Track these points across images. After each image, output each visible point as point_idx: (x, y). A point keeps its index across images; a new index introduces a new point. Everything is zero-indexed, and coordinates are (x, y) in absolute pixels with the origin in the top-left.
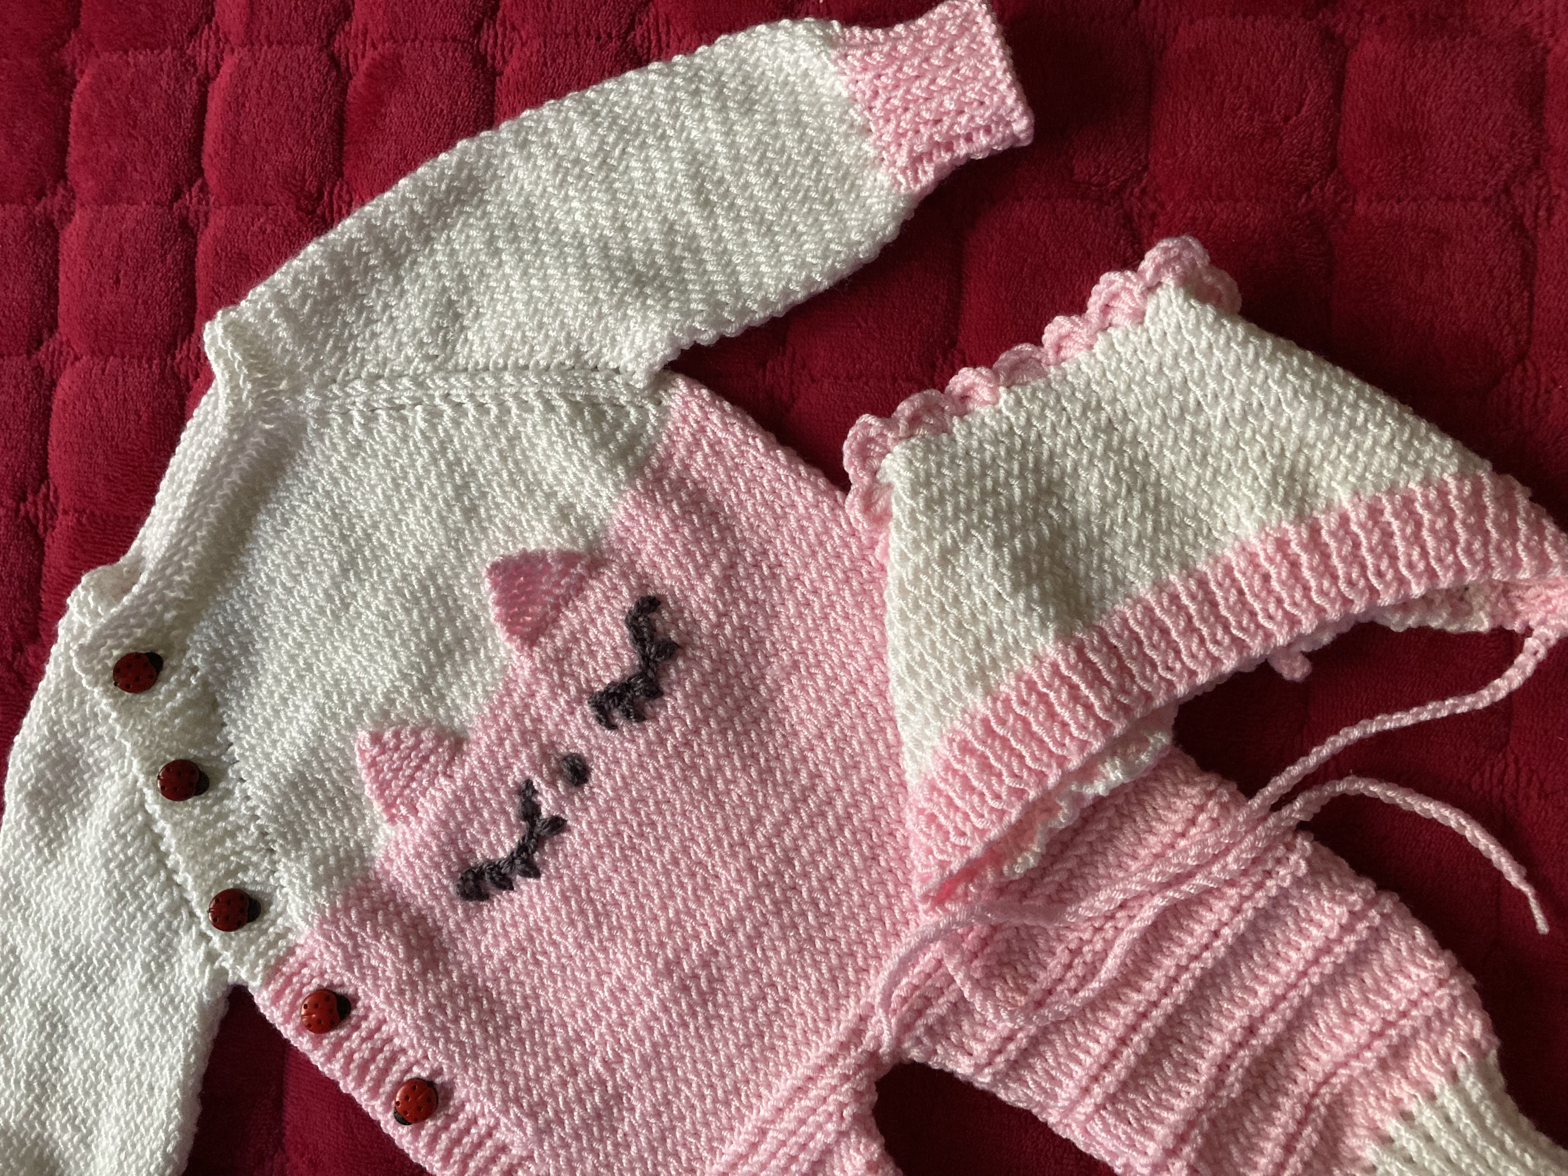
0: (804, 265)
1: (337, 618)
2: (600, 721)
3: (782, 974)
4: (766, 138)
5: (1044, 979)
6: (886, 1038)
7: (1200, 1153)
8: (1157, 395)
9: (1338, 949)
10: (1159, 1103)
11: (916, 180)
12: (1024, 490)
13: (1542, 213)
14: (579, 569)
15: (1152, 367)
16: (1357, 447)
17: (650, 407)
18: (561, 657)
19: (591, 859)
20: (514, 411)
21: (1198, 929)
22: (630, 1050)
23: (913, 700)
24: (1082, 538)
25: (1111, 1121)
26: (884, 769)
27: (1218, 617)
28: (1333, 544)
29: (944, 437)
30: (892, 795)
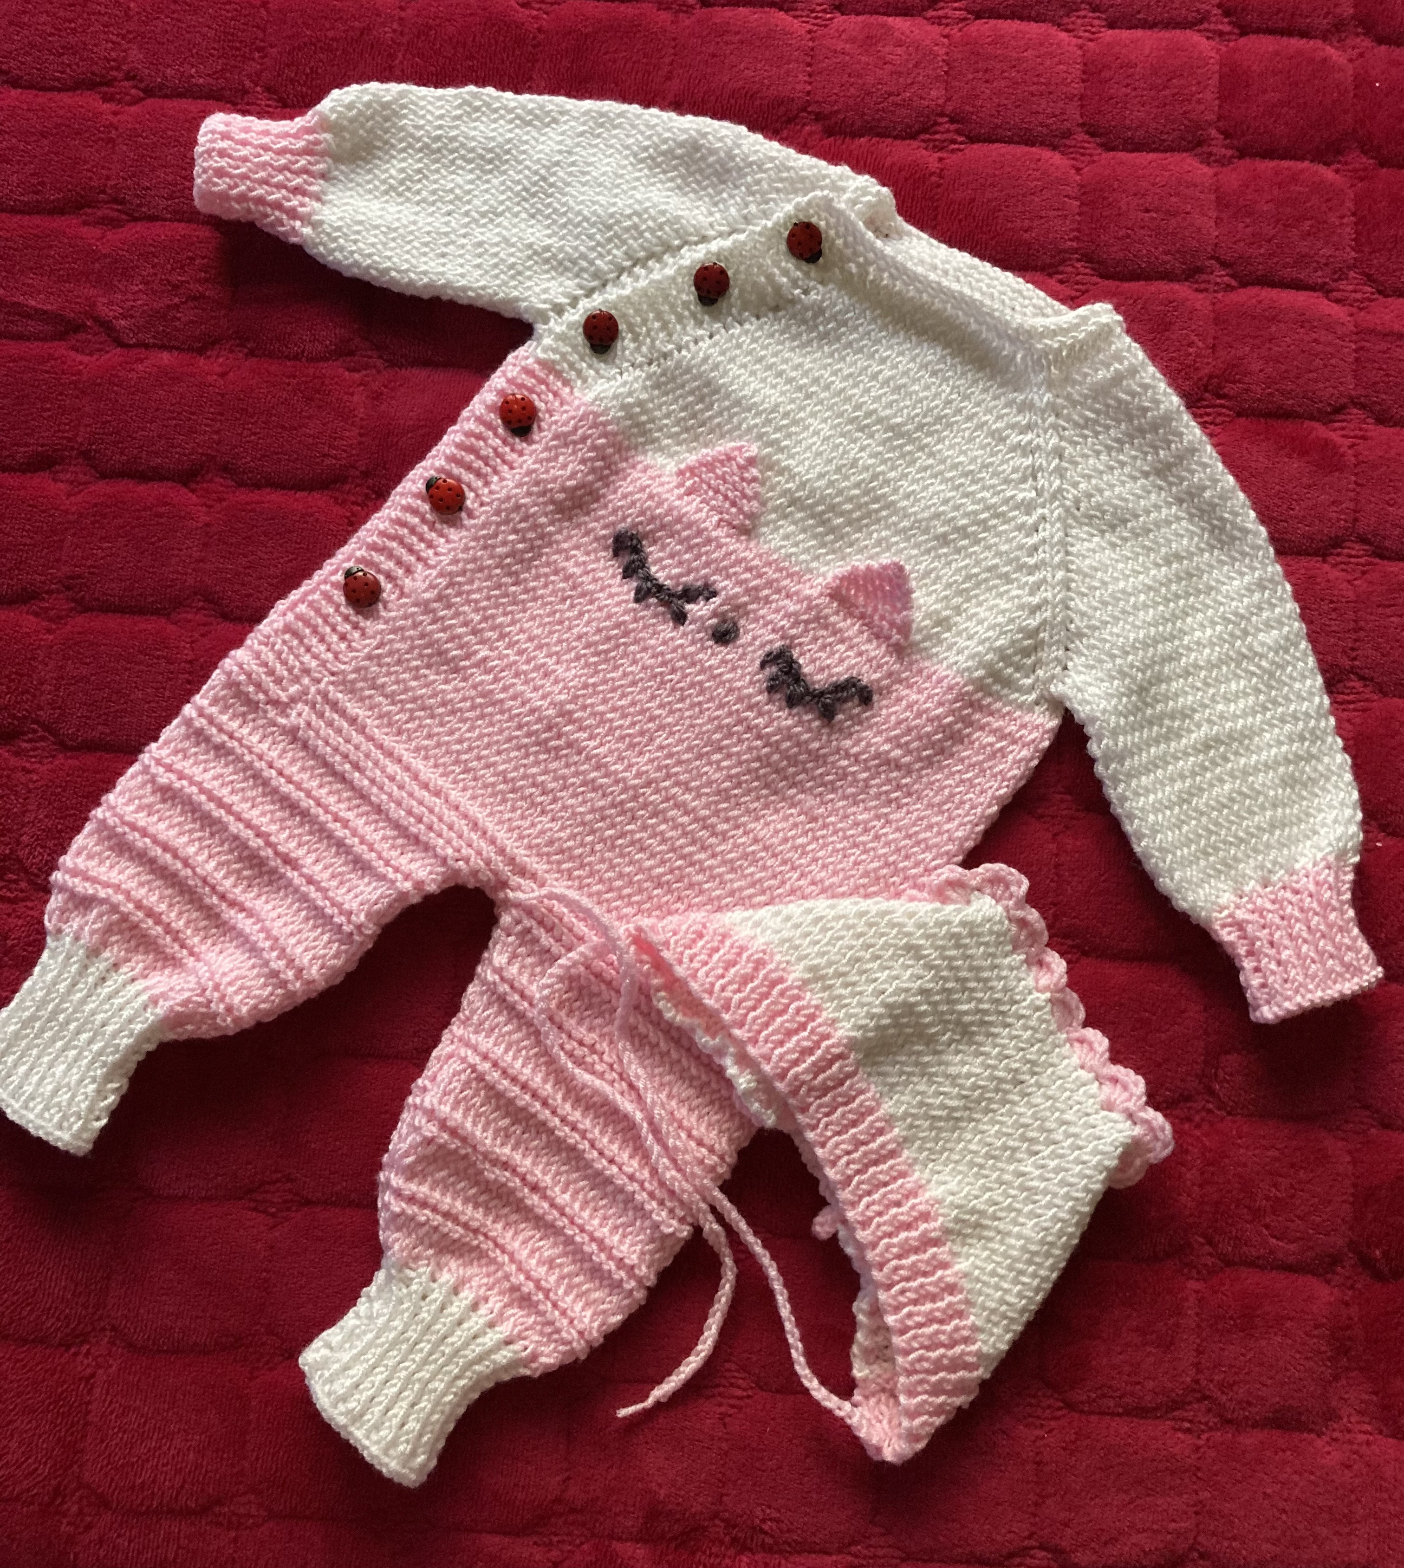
0: (1155, 832)
1: (851, 421)
2: (769, 654)
3: (564, 808)
4: (1261, 799)
5: (570, 1023)
6: (520, 895)
7: (442, 1147)
8: (1044, 1120)
9: (603, 1256)
10: (478, 1115)
11: (1224, 926)
12: (966, 1013)
13: (1187, 1425)
14: (896, 637)
15: (1068, 1116)
16: (1002, 1277)
17: (1033, 696)
18: (821, 621)
19: (653, 647)
20: (1031, 579)
21: (615, 1147)
22: (496, 680)
23: (794, 920)
24: (926, 1059)
25: (463, 1077)
26: (732, 893)
27: (866, 1167)
28: (926, 1256)
29: (1009, 948)
30: (710, 900)
